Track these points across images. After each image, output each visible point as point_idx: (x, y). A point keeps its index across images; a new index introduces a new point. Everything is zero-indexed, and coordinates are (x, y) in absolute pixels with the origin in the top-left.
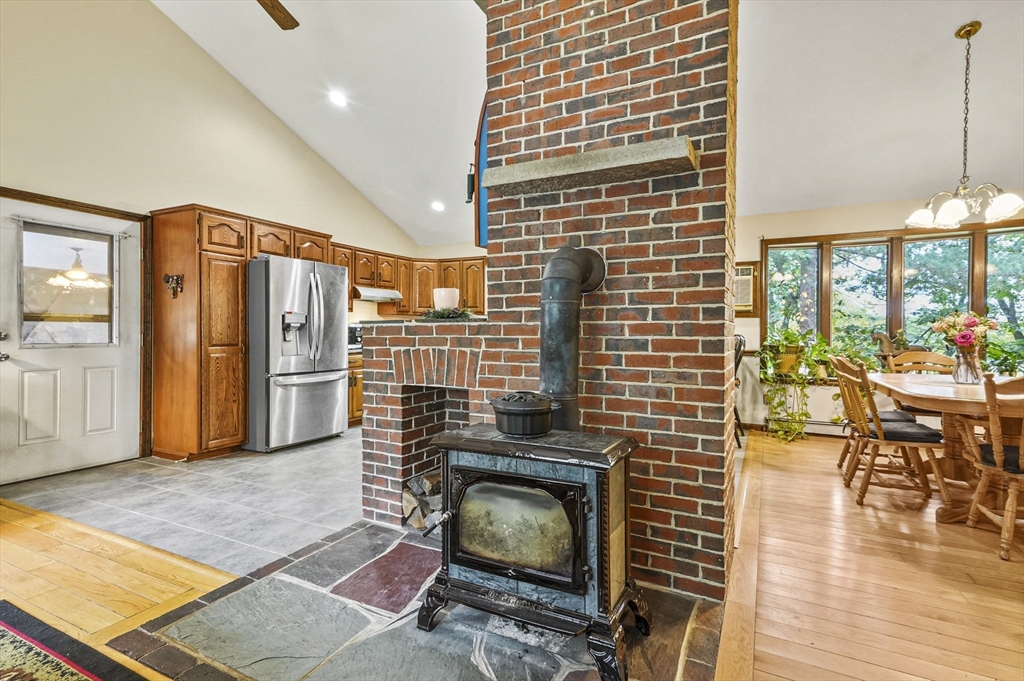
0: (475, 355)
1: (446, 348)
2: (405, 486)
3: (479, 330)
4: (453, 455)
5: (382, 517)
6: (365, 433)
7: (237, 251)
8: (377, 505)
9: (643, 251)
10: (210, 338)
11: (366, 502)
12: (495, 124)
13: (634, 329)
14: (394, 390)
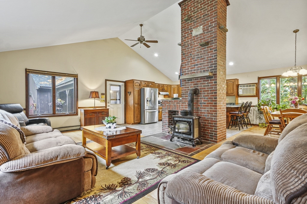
0: (180, 105)
1: (175, 104)
2: (169, 127)
3: (180, 101)
4: (175, 118)
5: (165, 132)
6: (163, 122)
7: (139, 87)
8: (164, 130)
9: (205, 88)
10: (135, 103)
11: (163, 130)
12: (183, 68)
13: (204, 101)
14: (167, 111)
